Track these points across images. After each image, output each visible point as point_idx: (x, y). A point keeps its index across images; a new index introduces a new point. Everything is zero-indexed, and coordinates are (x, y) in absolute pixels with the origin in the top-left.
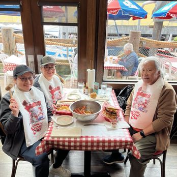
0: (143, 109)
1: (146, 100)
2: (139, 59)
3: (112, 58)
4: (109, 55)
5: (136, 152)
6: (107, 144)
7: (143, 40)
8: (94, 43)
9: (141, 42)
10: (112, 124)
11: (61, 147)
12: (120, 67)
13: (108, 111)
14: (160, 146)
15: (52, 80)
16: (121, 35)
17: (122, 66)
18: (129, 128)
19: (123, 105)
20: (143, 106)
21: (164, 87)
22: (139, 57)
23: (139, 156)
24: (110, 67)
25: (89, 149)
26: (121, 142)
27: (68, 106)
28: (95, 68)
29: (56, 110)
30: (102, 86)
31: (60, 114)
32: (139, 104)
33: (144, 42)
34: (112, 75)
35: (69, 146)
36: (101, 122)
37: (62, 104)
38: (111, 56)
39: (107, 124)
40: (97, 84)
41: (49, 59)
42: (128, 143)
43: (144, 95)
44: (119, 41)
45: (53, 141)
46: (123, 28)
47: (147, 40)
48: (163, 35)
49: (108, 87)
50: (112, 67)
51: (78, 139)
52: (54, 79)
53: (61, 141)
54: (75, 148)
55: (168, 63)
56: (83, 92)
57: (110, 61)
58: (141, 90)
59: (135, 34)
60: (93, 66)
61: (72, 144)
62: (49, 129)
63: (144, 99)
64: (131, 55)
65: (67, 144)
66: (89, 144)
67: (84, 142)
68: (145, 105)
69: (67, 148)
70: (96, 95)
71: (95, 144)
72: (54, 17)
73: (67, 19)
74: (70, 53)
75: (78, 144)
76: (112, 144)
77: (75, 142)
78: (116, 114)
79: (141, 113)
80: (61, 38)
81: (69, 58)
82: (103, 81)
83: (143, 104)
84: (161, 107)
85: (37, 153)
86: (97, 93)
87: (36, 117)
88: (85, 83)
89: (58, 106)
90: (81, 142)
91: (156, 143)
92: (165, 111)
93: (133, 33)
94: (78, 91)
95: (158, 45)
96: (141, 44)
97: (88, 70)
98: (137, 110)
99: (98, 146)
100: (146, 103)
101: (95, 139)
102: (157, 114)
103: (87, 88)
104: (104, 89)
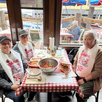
0: (85, 64)
1: (87, 59)
2: (81, 30)
3: (64, 30)
4: (63, 27)
5: (81, 94)
6: (62, 88)
7: (83, 18)
8: (54, 21)
9: (82, 20)
10: (66, 74)
11: (32, 91)
12: (70, 35)
13: (62, 65)
14: (96, 88)
15: (27, 45)
16: (69, 15)
17: (70, 34)
18: (76, 77)
19: (72, 61)
20: (85, 63)
21: (99, 50)
22: (81, 29)
23: (82, 96)
24: (63, 35)
25: (51, 91)
26: (71, 87)
27: (37, 62)
28: (55, 37)
29: (29, 65)
30: (59, 48)
31: (32, 67)
32: (82, 61)
33: (84, 19)
34: (65, 39)
35: (37, 90)
36: (58, 73)
37: (33, 60)
38: (64, 28)
39: (62, 74)
40: (56, 47)
41: (24, 31)
42: (76, 88)
43: (86, 55)
44: (69, 19)
45: (26, 87)
46: (71, 11)
47: (86, 19)
48: (94, 15)
49: (62, 49)
50: (65, 35)
51: (43, 86)
52: (28, 44)
53: (32, 87)
54: (41, 91)
55: (98, 33)
56: (47, 52)
57: (63, 32)
58: (83, 52)
59: (78, 15)
60: (53, 36)
61: (39, 89)
62: (24, 78)
63: (86, 58)
64: (76, 28)
65: (36, 88)
66: (51, 88)
67: (47, 87)
68: (86, 62)
69: (36, 91)
70: (55, 54)
71: (54, 88)
72: (29, 4)
73: (37, 5)
74: (39, 26)
75: (43, 89)
76: (66, 88)
77: (41, 87)
78: (67, 67)
79: (84, 67)
80: (34, 17)
81: (38, 30)
82: (60, 45)
83: (85, 61)
84: (97, 64)
85: (16, 95)
86: (56, 53)
87: (16, 70)
88: (48, 47)
89: (31, 62)
90: (45, 87)
91: (93, 86)
92: (100, 66)
93: (77, 14)
94: (44, 52)
95: (92, 21)
96: (82, 21)
97: (50, 38)
98: (81, 65)
99: (56, 90)
100: (87, 61)
101: (54, 85)
102: (94, 68)
103: (49, 49)
104: (60, 50)
